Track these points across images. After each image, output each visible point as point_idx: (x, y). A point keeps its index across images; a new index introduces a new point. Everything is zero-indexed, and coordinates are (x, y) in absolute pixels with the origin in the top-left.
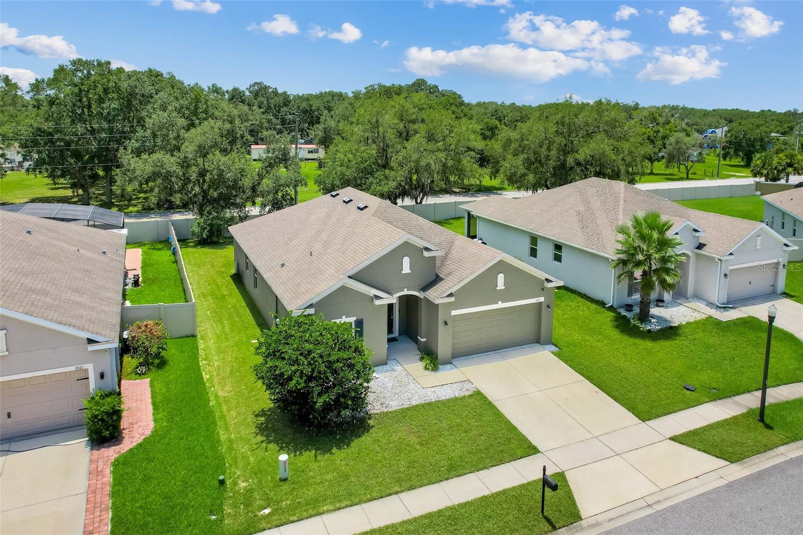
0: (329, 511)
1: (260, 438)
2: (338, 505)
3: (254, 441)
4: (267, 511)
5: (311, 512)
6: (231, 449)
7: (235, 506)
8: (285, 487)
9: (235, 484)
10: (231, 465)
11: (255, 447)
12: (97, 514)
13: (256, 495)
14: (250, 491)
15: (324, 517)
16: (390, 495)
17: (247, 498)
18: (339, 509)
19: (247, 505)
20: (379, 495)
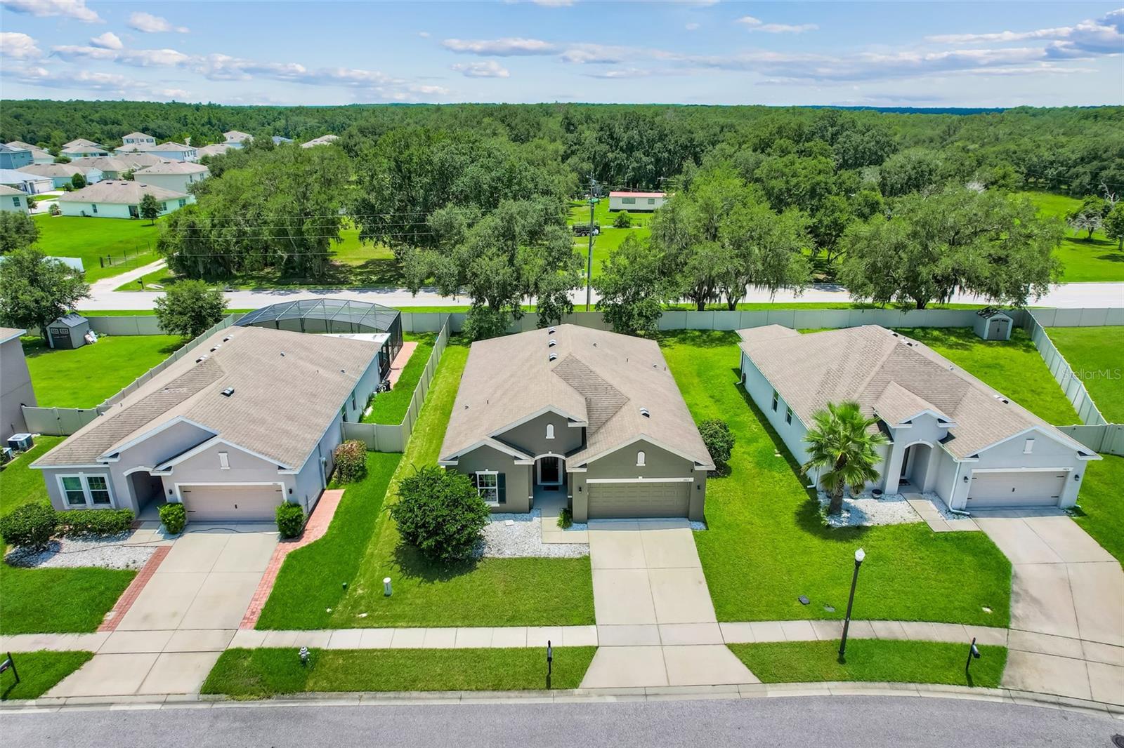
0: (402, 627)
1: (393, 558)
2: (410, 624)
3: (388, 559)
4: (364, 615)
5: (390, 624)
6: (368, 562)
7: (345, 607)
8: (385, 601)
9: (355, 590)
10: (360, 576)
11: (386, 564)
12: (265, 588)
13: (363, 602)
14: (362, 597)
15: (397, 630)
16: (452, 626)
17: (356, 604)
18: (410, 627)
19: (353, 608)
20: (443, 625)
